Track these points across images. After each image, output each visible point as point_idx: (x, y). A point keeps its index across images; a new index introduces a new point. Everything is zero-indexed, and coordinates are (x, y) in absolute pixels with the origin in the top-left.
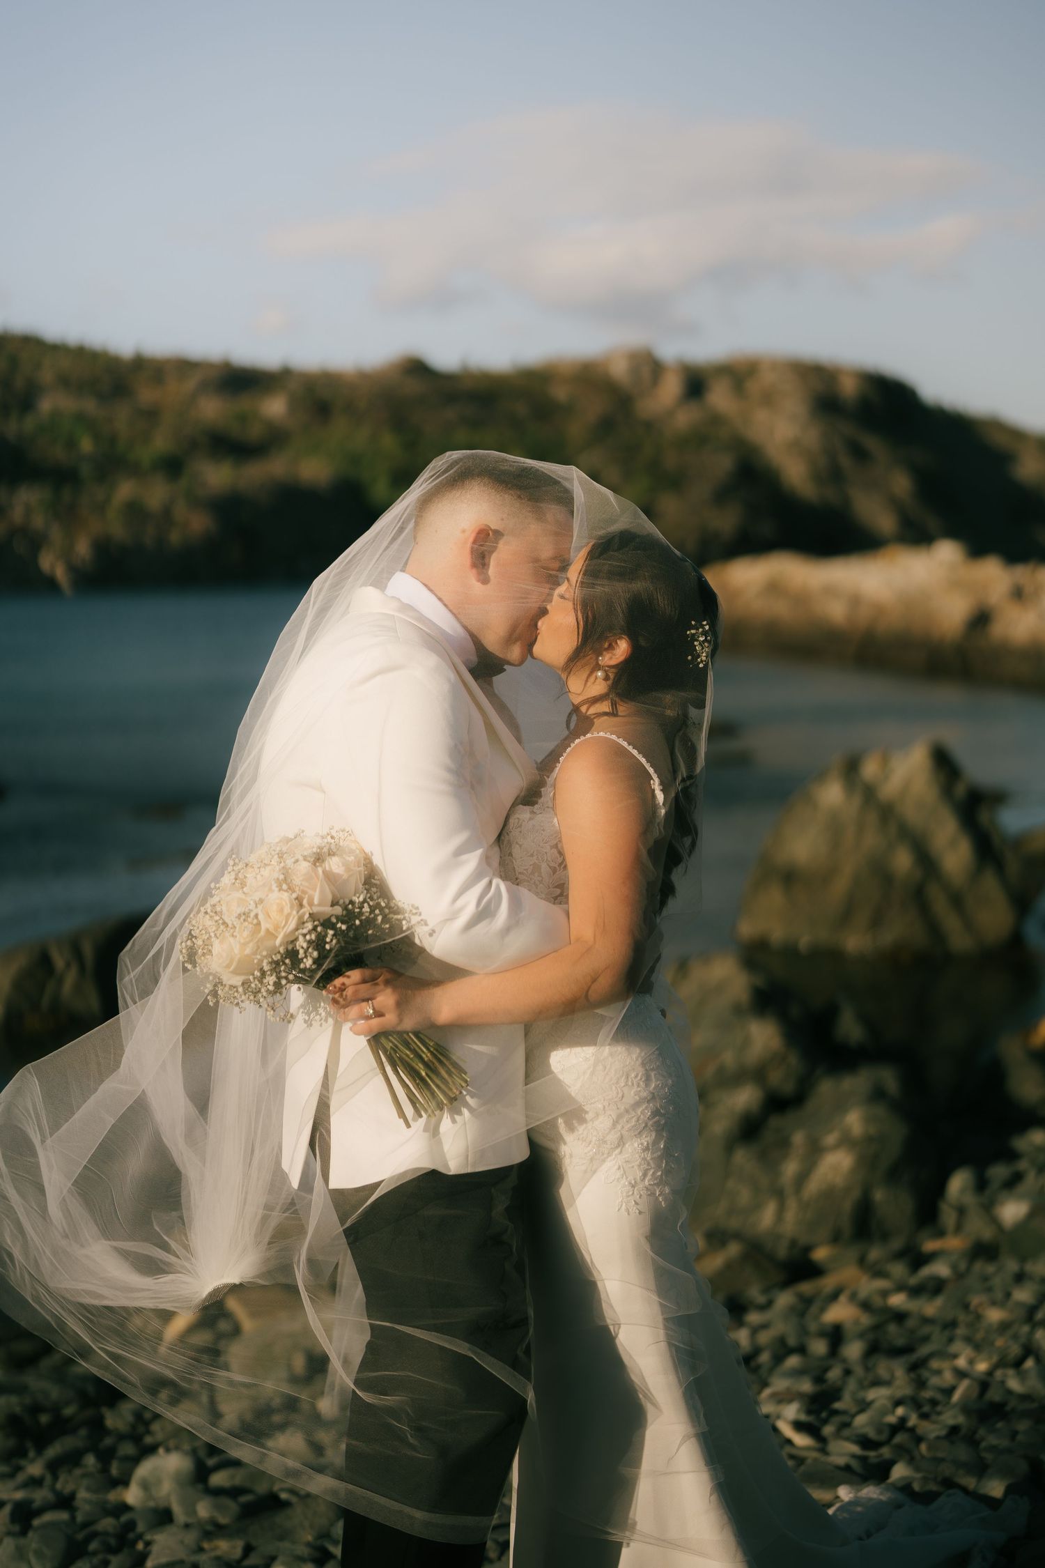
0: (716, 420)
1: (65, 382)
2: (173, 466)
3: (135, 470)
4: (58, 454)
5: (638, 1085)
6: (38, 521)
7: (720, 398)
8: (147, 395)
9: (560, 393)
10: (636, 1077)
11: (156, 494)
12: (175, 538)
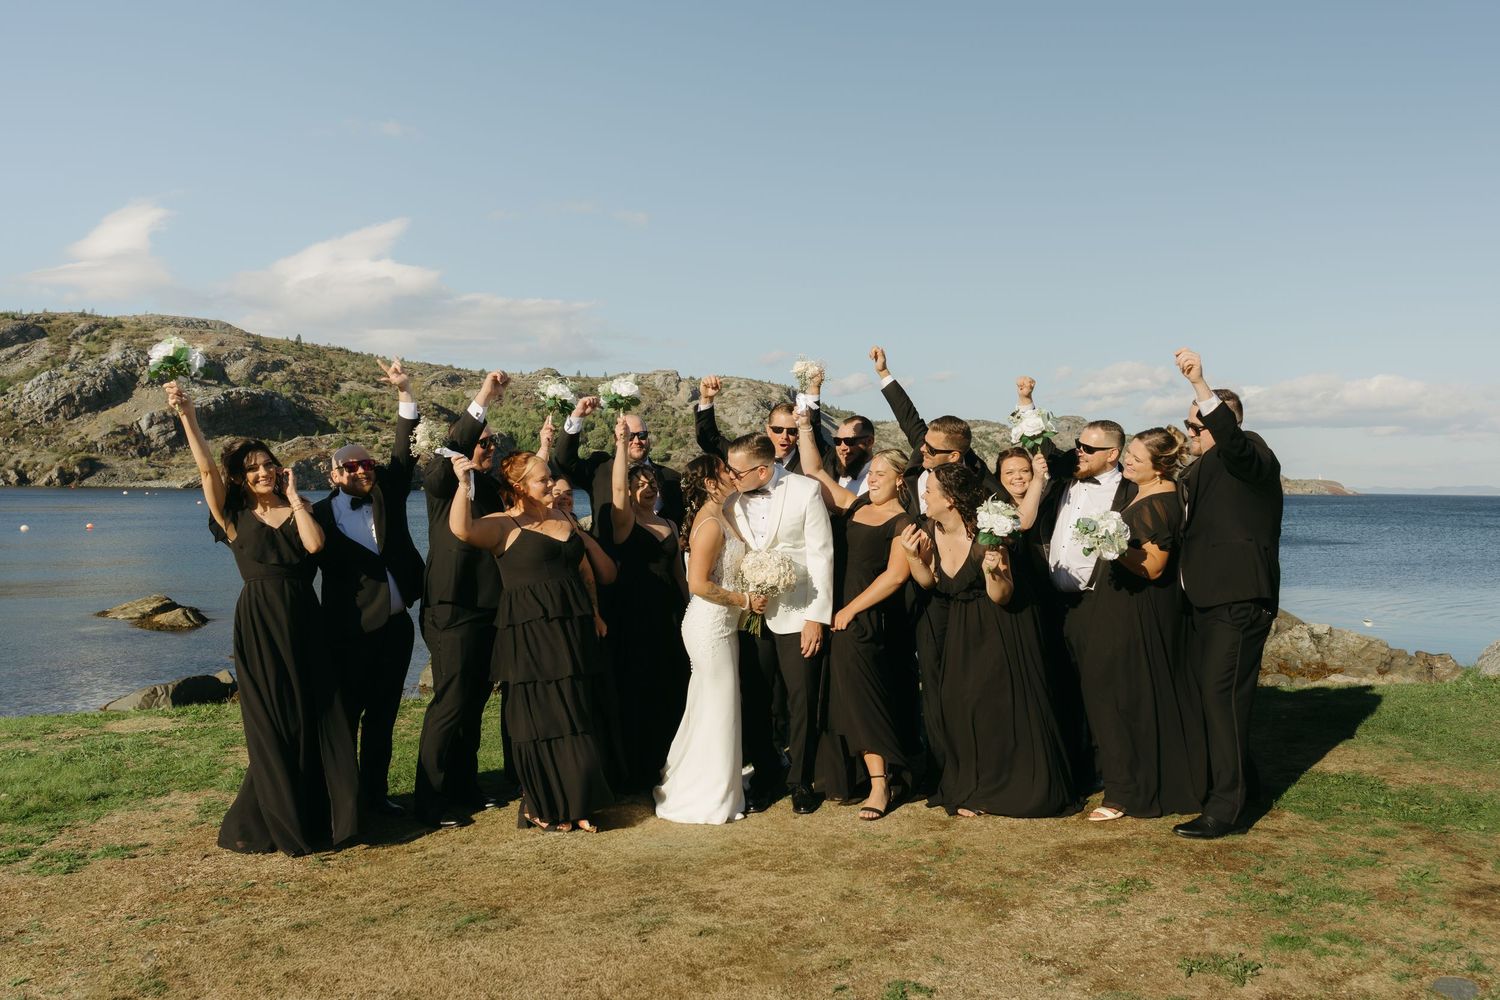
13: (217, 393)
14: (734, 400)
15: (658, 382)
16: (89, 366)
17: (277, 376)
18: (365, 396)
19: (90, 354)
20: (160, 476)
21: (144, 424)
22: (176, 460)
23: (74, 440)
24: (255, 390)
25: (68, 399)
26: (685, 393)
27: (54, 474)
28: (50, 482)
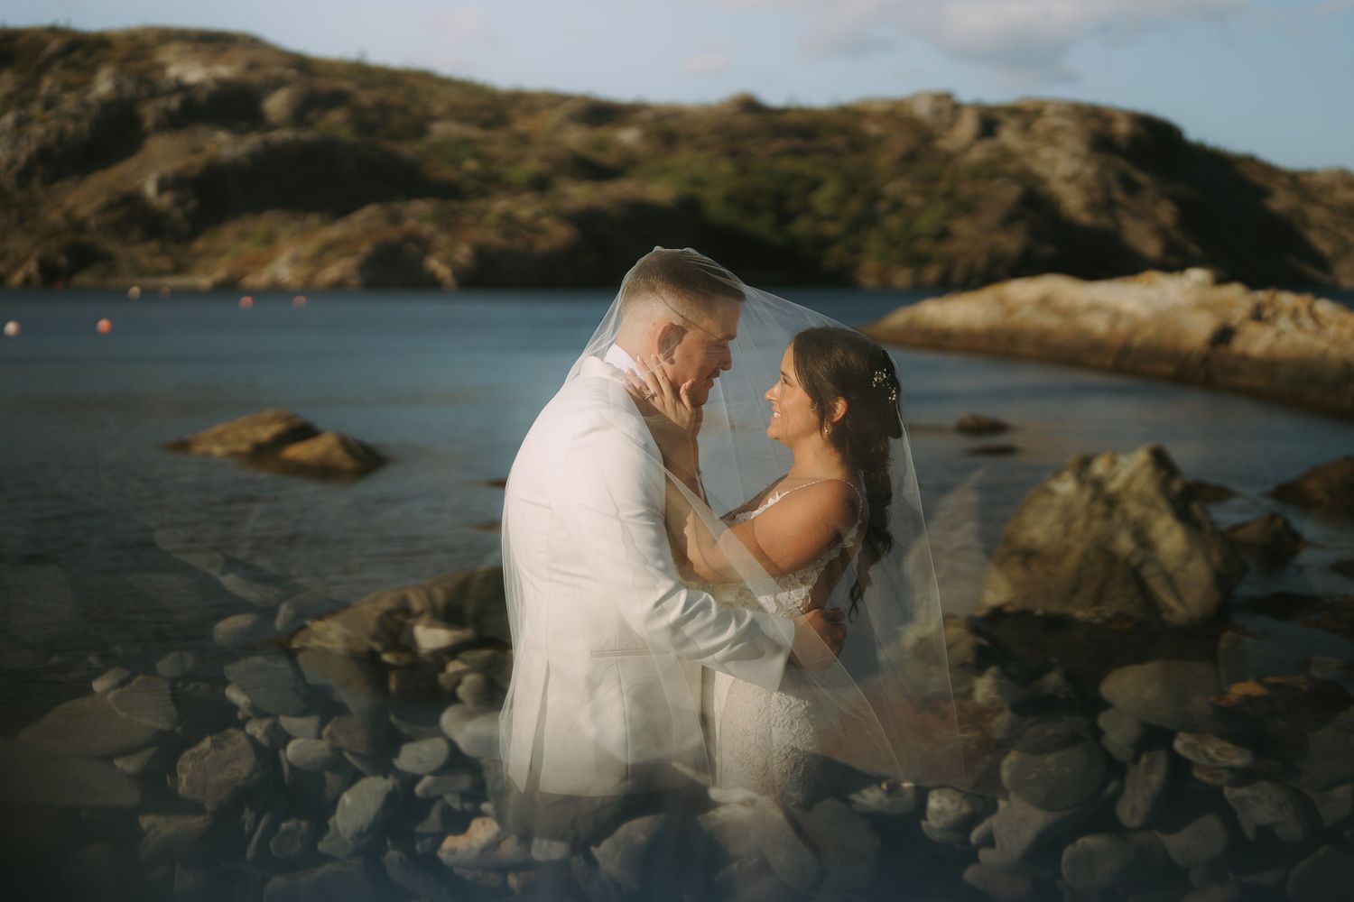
0: (1006, 155)
1: (456, 113)
2: (540, 185)
3: (509, 188)
4: (446, 173)
5: (784, 727)
6: (428, 229)
7: (1009, 136)
8: (522, 125)
9: (873, 129)
10: (783, 721)
11: (527, 208)
12: (543, 245)
13: (252, 142)
14: (1051, 138)
15: (923, 110)
16: (69, 102)
17: (337, 116)
18: (467, 142)
19: (68, 87)
20: (179, 270)
21: (150, 189)
22: (199, 245)
23: (55, 217)
24: (308, 135)
25: (44, 155)
26: (967, 127)
27: (32, 266)
28: (27, 281)
